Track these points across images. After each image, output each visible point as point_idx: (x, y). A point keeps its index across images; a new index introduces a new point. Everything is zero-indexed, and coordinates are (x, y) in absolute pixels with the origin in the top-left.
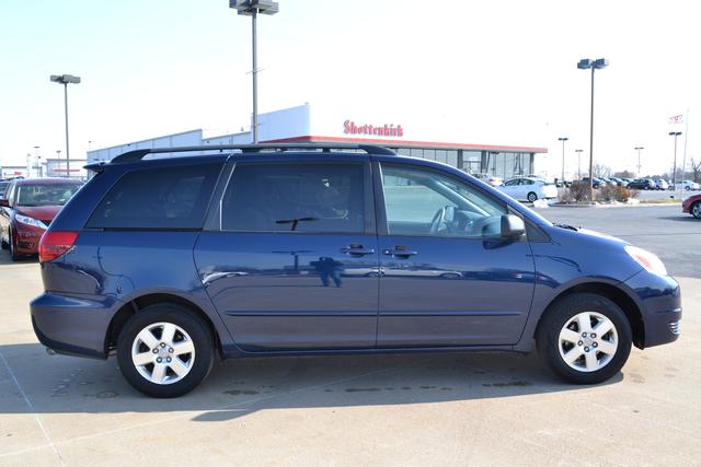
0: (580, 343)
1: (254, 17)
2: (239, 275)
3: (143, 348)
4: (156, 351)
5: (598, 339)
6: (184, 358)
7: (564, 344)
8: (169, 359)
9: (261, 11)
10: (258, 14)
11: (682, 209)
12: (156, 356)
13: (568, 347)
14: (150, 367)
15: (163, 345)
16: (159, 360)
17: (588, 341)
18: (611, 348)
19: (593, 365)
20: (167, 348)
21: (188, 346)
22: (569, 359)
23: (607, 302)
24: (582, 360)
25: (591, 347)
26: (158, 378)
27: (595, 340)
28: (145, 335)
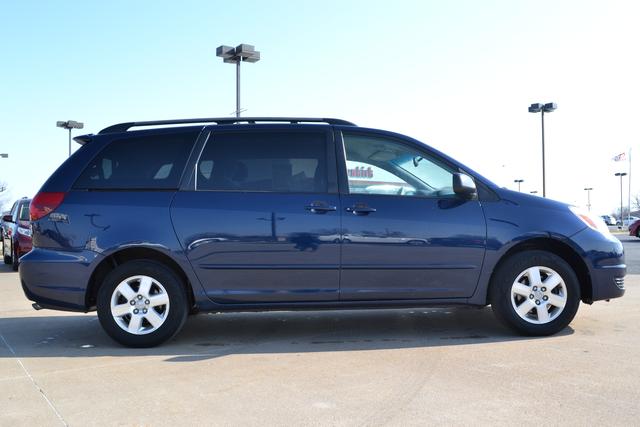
0: (532, 296)
1: (238, 64)
2: (218, 241)
3: (122, 300)
4: (133, 303)
5: (548, 293)
6: (159, 310)
7: (516, 298)
8: (145, 311)
9: (244, 59)
10: (241, 62)
11: (629, 233)
12: (133, 308)
13: (521, 300)
14: (127, 319)
15: (140, 297)
16: (136, 312)
17: (539, 295)
18: (560, 302)
19: (544, 318)
20: (144, 300)
21: (163, 298)
22: (522, 311)
23: (554, 257)
24: (534, 313)
25: (542, 300)
26: (135, 328)
27: (545, 294)
28: (123, 288)
